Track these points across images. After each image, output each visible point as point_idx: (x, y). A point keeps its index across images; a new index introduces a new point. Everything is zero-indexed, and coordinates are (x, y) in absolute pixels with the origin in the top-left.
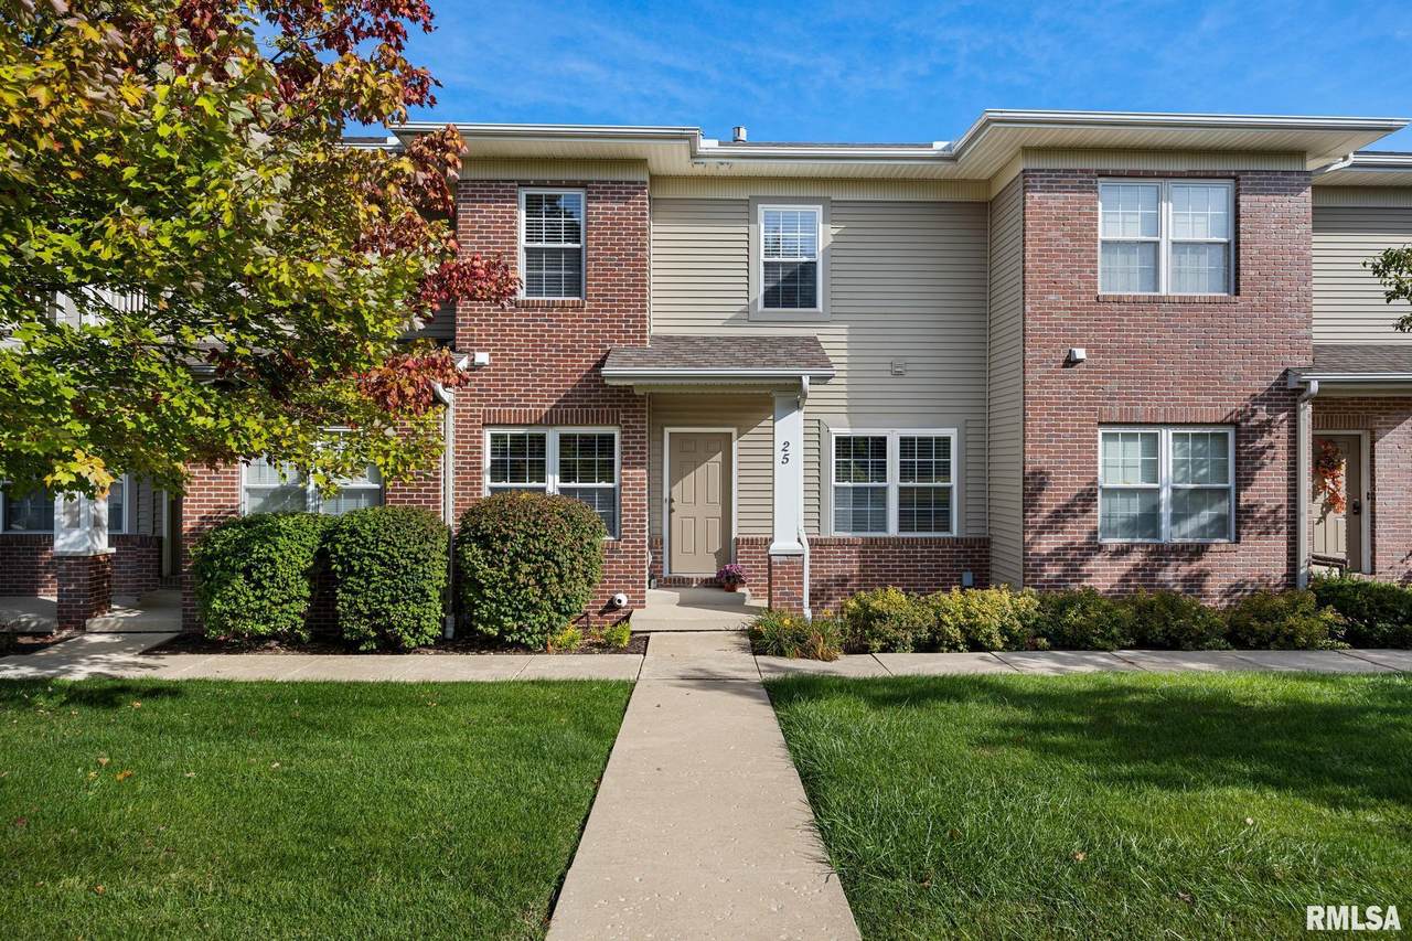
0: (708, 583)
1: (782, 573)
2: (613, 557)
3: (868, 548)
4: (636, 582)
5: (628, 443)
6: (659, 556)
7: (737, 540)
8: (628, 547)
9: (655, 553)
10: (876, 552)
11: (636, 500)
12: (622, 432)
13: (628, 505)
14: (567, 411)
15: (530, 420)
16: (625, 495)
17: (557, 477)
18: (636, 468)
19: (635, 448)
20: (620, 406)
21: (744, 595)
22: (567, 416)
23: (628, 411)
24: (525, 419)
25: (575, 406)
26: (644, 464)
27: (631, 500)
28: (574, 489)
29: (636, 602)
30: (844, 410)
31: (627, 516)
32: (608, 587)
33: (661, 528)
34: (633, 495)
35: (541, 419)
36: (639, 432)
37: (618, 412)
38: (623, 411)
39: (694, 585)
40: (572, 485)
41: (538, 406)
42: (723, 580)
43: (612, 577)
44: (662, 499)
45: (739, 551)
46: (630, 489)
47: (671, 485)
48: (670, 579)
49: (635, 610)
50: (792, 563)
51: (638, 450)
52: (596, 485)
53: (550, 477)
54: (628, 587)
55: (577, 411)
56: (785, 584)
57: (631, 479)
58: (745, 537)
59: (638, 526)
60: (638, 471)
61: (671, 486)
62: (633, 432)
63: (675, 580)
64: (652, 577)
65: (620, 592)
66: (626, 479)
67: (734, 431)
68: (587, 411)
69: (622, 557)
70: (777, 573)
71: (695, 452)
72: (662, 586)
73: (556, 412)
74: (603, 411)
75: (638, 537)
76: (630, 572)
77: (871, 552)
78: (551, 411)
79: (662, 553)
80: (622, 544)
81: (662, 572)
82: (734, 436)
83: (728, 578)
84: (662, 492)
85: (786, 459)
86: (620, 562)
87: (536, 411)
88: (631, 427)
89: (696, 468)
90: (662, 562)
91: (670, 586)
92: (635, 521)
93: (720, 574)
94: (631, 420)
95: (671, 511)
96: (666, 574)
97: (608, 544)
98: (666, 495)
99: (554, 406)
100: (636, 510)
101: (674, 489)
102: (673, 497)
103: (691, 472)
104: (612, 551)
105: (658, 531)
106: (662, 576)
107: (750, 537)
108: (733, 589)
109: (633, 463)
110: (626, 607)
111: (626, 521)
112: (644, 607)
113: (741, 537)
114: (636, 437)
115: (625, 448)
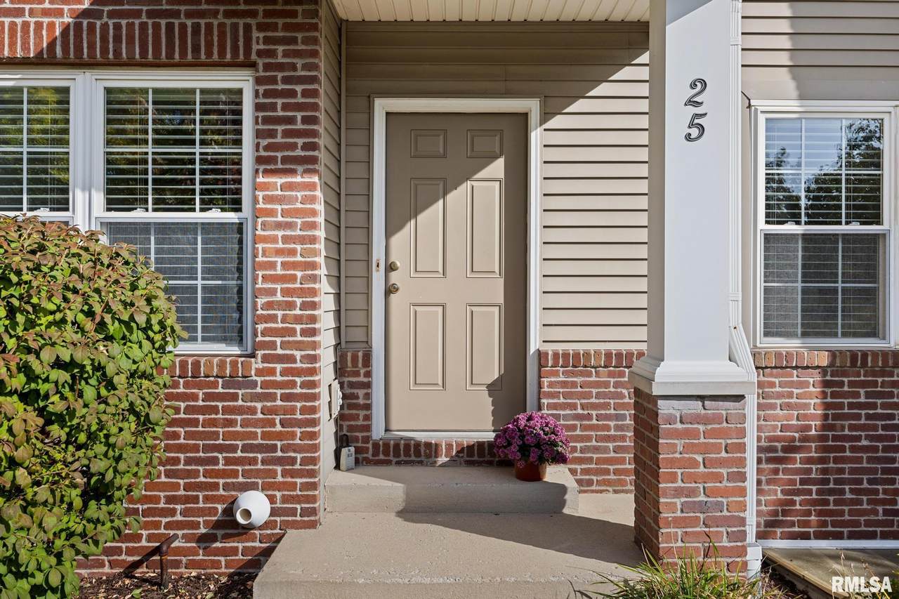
0: (474, 456)
1: (687, 448)
2: (234, 397)
3: (845, 374)
4: (293, 461)
5: (273, 107)
6: (361, 392)
7: (541, 355)
8: (272, 372)
9: (352, 385)
10: (863, 384)
11: (292, 252)
12: (258, 81)
13: (272, 265)
14: (117, 27)
15: (25, 46)
16: (265, 239)
17: (99, 198)
18: (292, 172)
19: (291, 120)
20: (253, 14)
21: (562, 489)
22: (118, 39)
23: (274, 27)
24: (12, 44)
25: (137, 14)
26: (314, 160)
27: (279, 252)
28: (145, 228)
29: (293, 512)
30: (784, 59)
31: (272, 292)
32: (223, 474)
33: (368, 328)
34: (286, 239)
35: (52, 45)
36: (300, 80)
37: (248, 28)
38: (261, 27)
39: (443, 459)
40: (138, 215)
41: (46, 13)
42: (513, 452)
43: (233, 449)
44: (368, 261)
45: (545, 381)
46: (279, 226)
47: (389, 232)
48: (386, 445)
49: (291, 533)
50: (716, 419)
51: (299, 126)
52: (197, 216)
53: (78, 197)
54: (273, 474)
55: (143, 26)
56: (694, 478)
57: (279, 200)
58: (560, 348)
59: (298, 320)
60: (298, 179)
61: (389, 234)
62: (286, 80)
63: (397, 446)
64: (342, 441)
65: (253, 487)
66: (268, 199)
67: (532, 106)
68: (170, 27)
69: (259, 397)
70: (670, 448)
71: (444, 156)
72: (368, 462)
73: (91, 27)
74: (209, 27)
75: (299, 346)
76: (279, 436)
77: (851, 384)
78: (78, 26)
79: (368, 385)
80: (256, 364)
81: (368, 428)
82: (534, 118)
83: (524, 449)
84: (368, 246)
85: (697, 128)
86: (253, 411)
87: (39, 26)
88: (281, 67)
89: (445, 194)
90: (368, 407)
91: (388, 463)
92: (291, 306)
93: (504, 435)
94: (280, 48)
95: (390, 290)
96: (378, 432)
97: (222, 365)
98: (378, 253)
99: (85, 13)
100: (293, 279)
101: (396, 240)
102: (393, 258)
103: (436, 200)
104: (232, 381)
105: (358, 335)
106: (366, 440)
107: (571, 348)
108: (533, 474)
109: (285, 160)
110: (267, 525)
111: (269, 305)
112: (313, 525)
113: (550, 348)
114: (292, 94)
115: (266, 120)
